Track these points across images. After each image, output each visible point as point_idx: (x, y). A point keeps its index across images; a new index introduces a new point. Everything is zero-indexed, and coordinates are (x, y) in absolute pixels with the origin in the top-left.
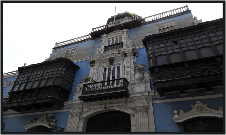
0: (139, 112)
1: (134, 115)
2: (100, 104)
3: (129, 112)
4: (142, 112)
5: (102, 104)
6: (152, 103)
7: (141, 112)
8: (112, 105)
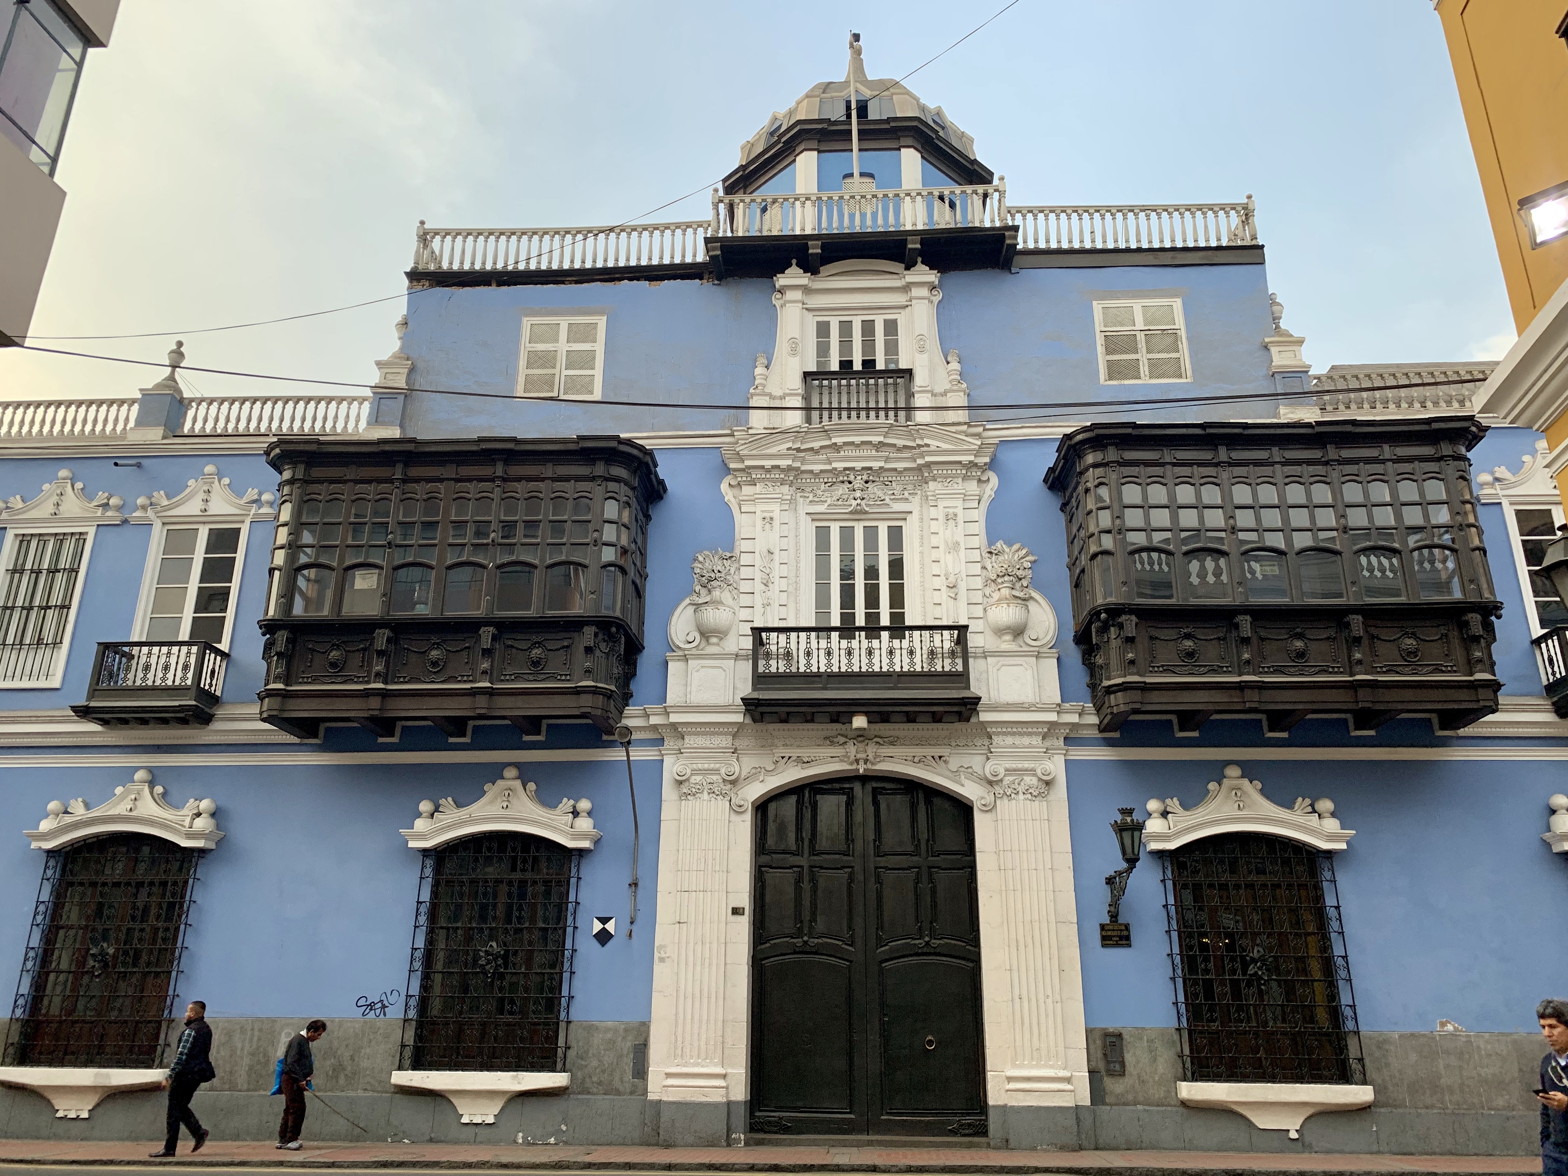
0: (1013, 795)
1: (990, 809)
2: (831, 741)
3: (969, 790)
4: (1026, 796)
5: (842, 740)
6: (1062, 758)
7: (1021, 796)
8: (889, 750)
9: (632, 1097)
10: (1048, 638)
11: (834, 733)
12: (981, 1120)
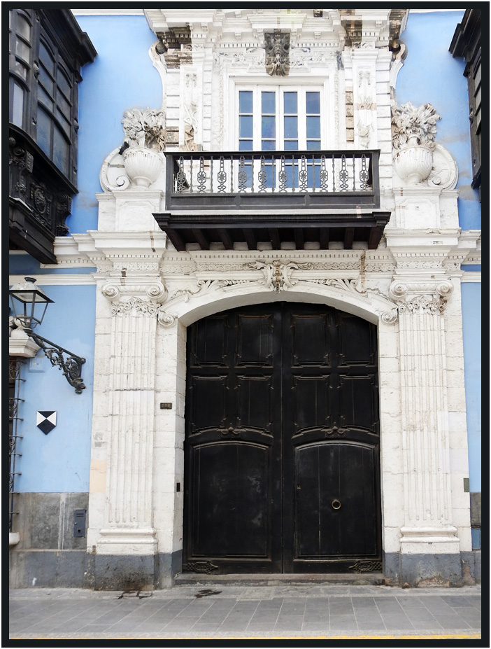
0: (414, 310)
1: (393, 323)
2: (250, 266)
3: (371, 306)
4: (426, 311)
5: (261, 265)
6: (459, 280)
7: (421, 310)
8: (303, 274)
9: (75, 550)
10: (450, 182)
11: (253, 260)
12: (377, 561)
